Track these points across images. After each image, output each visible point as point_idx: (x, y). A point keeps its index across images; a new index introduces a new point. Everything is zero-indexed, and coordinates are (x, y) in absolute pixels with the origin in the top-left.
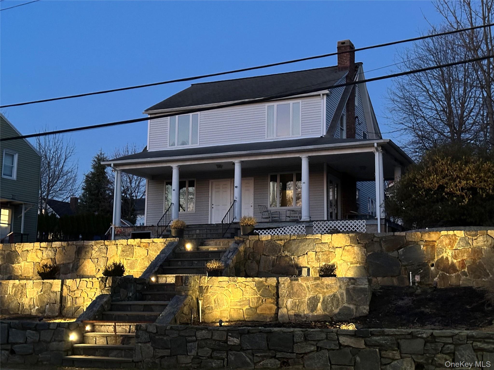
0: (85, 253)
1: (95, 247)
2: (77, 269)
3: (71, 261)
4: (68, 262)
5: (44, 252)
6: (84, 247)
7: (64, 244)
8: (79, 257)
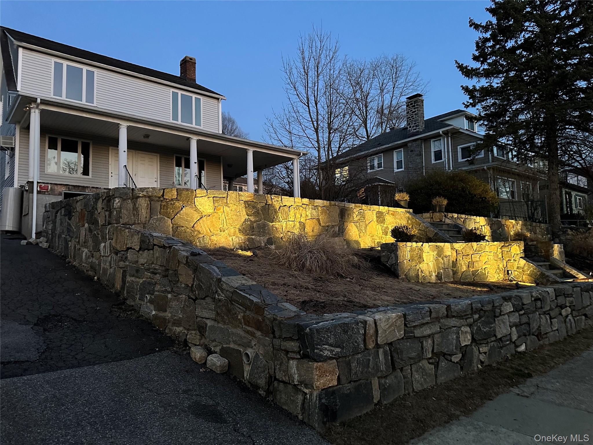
0: (348, 217)
1: (355, 211)
2: (343, 232)
3: (336, 224)
4: (334, 224)
5: (307, 210)
6: (346, 209)
7: (326, 203)
8: (343, 220)
